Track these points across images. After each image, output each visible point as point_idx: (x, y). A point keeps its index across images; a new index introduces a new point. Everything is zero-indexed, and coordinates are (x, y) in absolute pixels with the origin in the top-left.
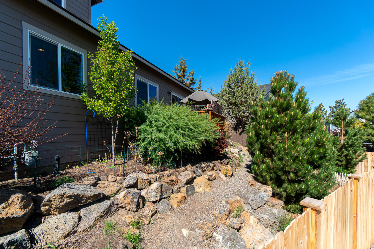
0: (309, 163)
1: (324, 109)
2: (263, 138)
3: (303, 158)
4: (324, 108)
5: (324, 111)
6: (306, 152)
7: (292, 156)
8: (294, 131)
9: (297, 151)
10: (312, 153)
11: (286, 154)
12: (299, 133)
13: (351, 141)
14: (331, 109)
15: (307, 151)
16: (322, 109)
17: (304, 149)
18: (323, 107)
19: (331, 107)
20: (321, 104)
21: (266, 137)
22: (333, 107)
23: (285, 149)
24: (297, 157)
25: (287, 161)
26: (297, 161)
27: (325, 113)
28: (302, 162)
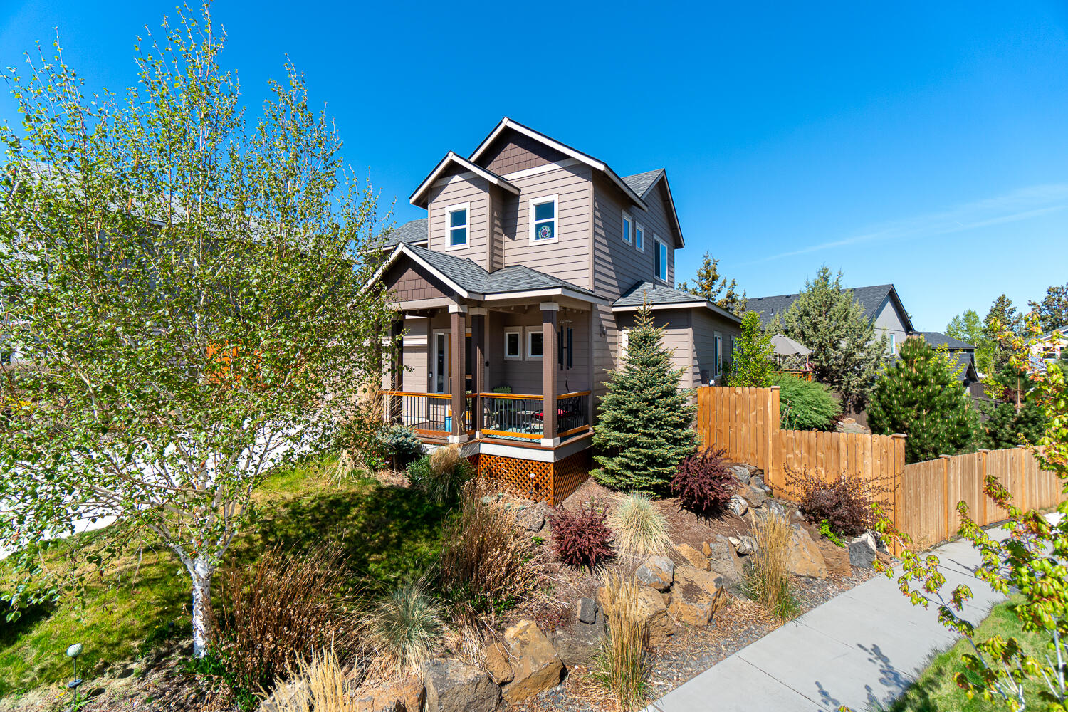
0: (950, 441)
1: (1012, 311)
2: (896, 413)
3: (943, 437)
4: (1011, 307)
5: (1012, 316)
6: (946, 431)
7: (930, 434)
8: (932, 408)
9: (936, 429)
10: (953, 432)
11: (924, 432)
12: (937, 410)
13: (1033, 411)
14: (1033, 309)
15: (947, 429)
16: (1007, 309)
17: (944, 427)
18: (1008, 305)
19: (1034, 304)
20: (1004, 296)
21: (899, 413)
22: (1040, 304)
23: (923, 427)
24: (936, 435)
25: (925, 439)
26: (936, 439)
27: (1015, 320)
28: (942, 441)
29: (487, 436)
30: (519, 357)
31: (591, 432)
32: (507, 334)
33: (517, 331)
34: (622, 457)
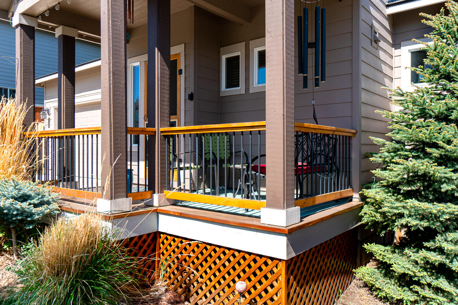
29: (175, 203)
30: (240, 89)
31: (356, 201)
32: (224, 58)
33: (238, 51)
34: (428, 249)
